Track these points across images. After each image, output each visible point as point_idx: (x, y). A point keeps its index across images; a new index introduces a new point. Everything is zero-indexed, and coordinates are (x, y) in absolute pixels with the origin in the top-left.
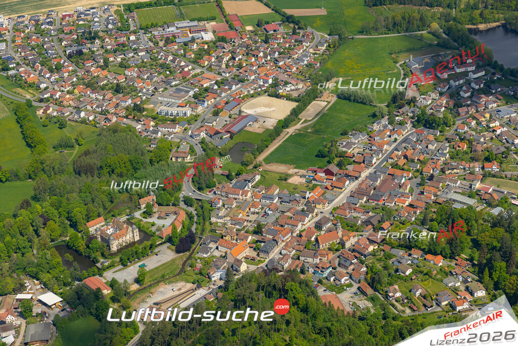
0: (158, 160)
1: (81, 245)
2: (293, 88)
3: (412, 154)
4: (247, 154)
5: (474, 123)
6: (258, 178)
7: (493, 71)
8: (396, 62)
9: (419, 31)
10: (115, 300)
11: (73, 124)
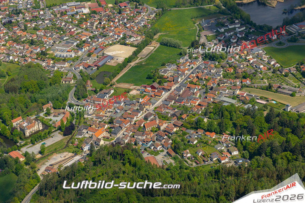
0: (54, 83)
1: (8, 133)
2: (134, 39)
3: (201, 76)
4: (106, 78)
5: (237, 57)
6: (112, 91)
7: (250, 27)
8: (195, 23)
9: (209, 5)
10: (27, 164)
11: (6, 63)
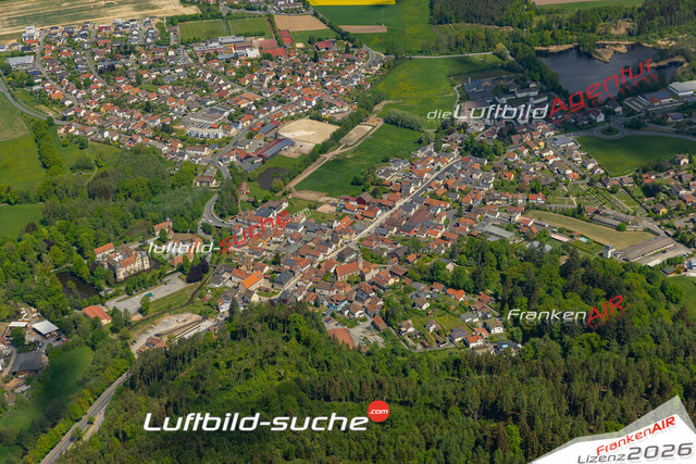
0: (180, 184)
1: (85, 272)
2: (337, 110)
3: (453, 184)
4: (276, 180)
5: (526, 152)
6: (285, 205)
8: (453, 85)
9: (484, 52)
10: (114, 330)
11: (95, 144)
